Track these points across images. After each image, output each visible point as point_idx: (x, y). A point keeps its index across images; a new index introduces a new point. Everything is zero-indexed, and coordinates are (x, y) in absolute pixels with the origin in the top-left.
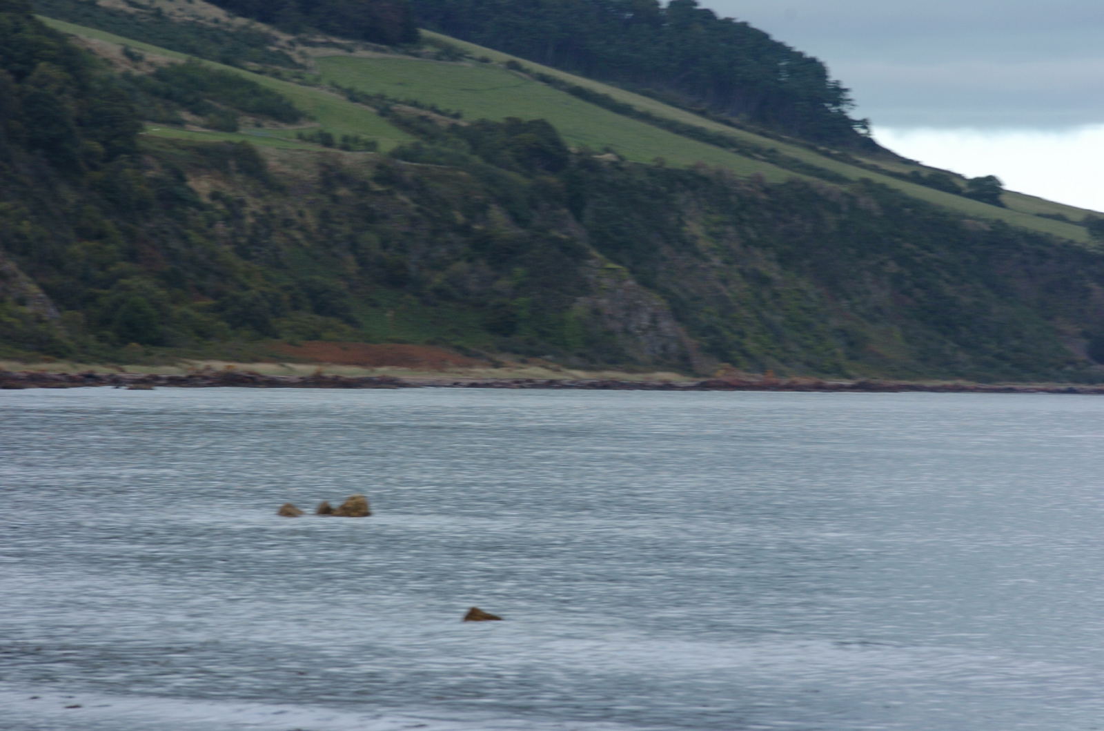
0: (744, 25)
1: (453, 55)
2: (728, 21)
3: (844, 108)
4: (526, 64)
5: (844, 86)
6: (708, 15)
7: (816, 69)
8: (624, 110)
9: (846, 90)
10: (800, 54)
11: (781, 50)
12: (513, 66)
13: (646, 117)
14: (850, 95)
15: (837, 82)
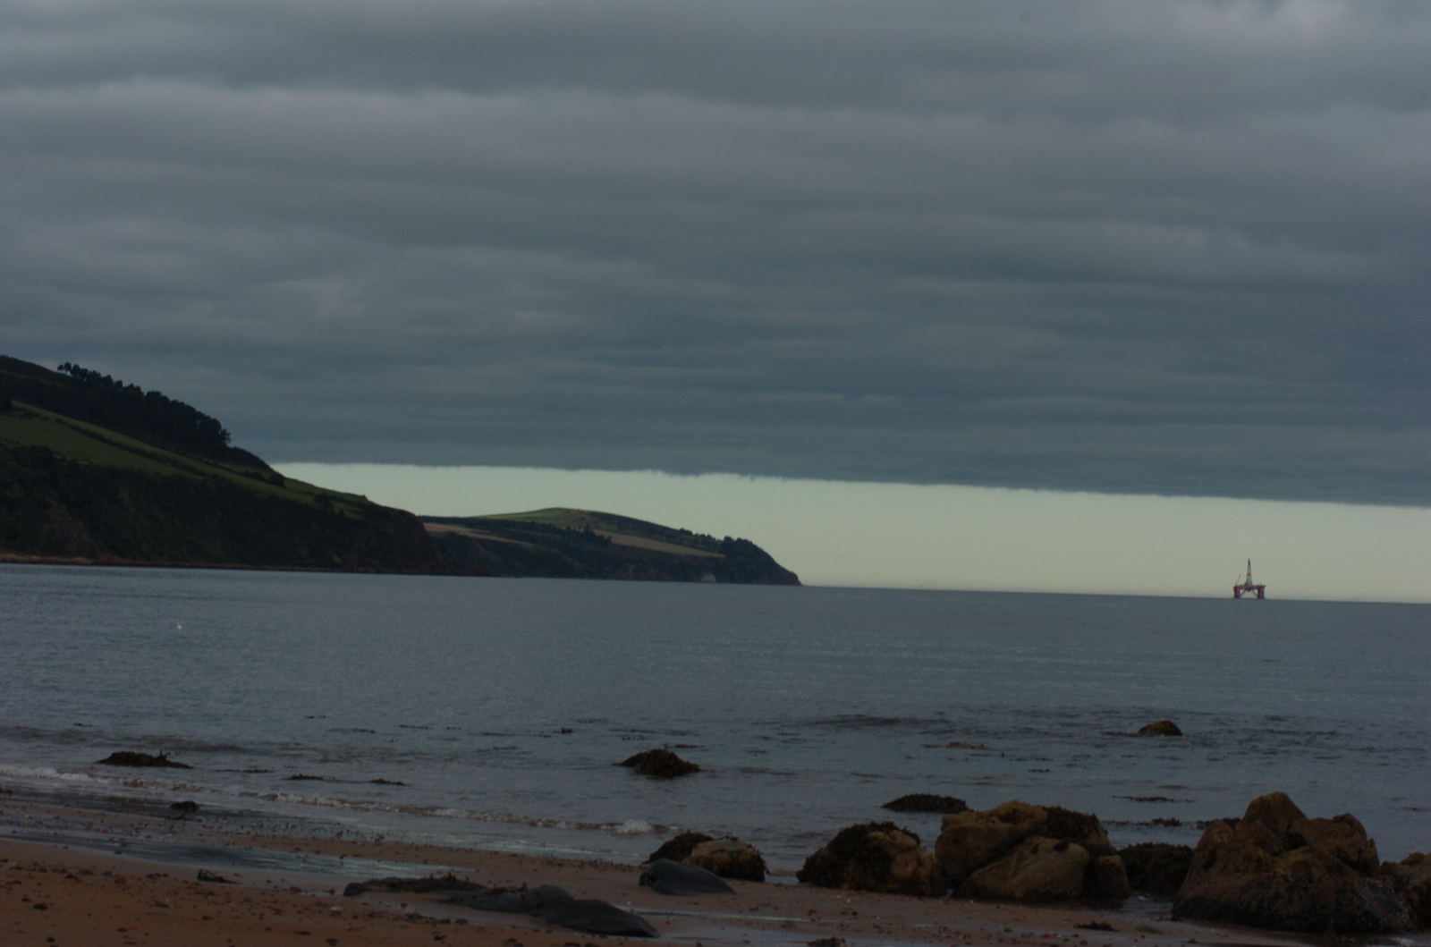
0: (182, 403)
1: (30, 415)
2: (175, 402)
3: (227, 442)
4: (65, 419)
5: (228, 432)
6: (165, 399)
7: (215, 424)
8: (108, 442)
9: (229, 434)
10: (209, 417)
11: (199, 415)
12: (59, 421)
13: (117, 445)
14: (231, 436)
15: (225, 431)
